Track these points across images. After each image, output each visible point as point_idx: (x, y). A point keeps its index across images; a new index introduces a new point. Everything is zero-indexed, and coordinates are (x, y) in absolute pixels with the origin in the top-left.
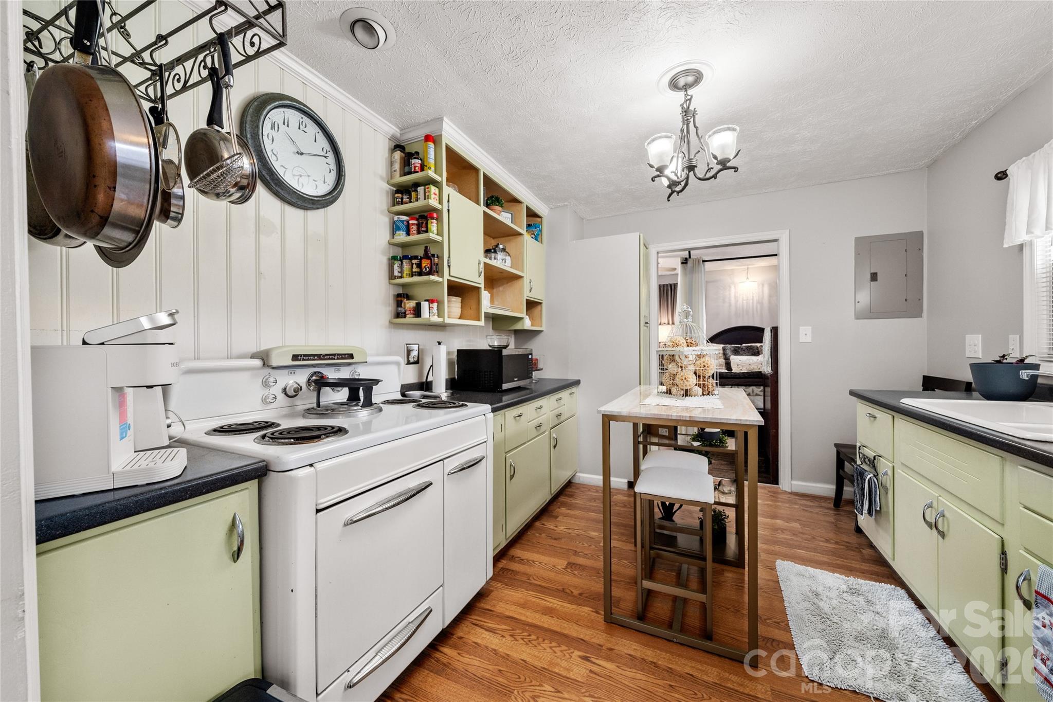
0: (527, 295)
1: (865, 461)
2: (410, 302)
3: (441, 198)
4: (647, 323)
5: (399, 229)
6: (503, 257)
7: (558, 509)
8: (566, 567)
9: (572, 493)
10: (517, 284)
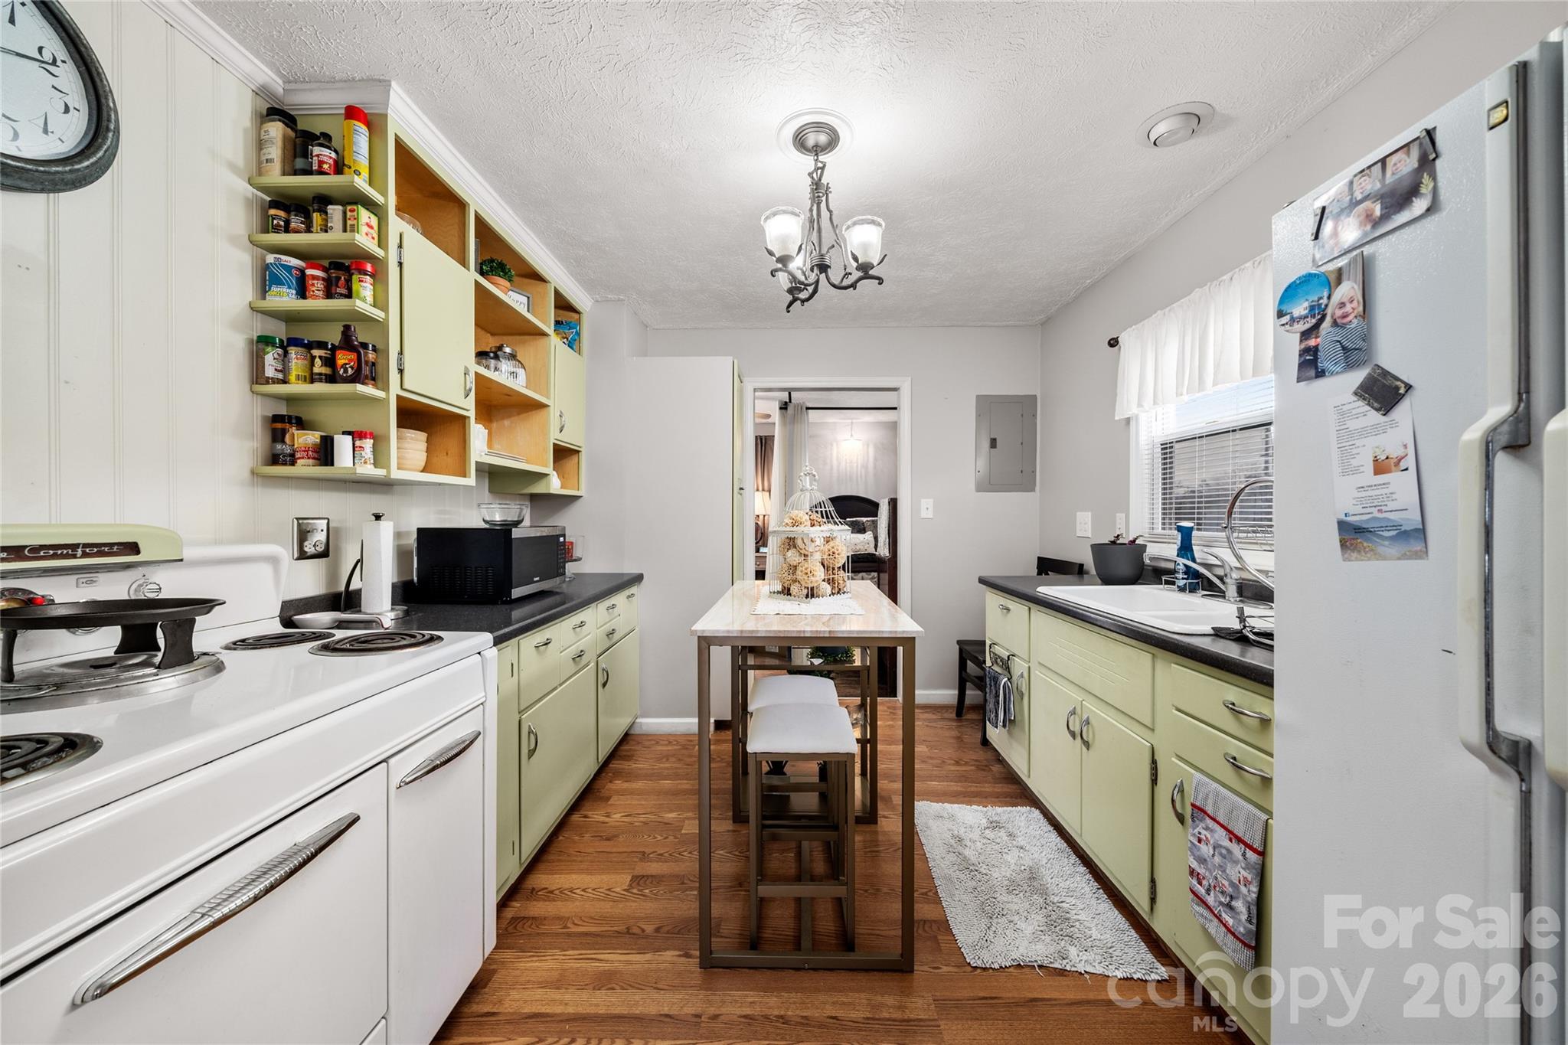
0: (554, 436)
1: (997, 663)
2: (308, 434)
3: (382, 237)
4: (741, 489)
5: (279, 282)
6: (512, 369)
7: (609, 784)
8: (630, 885)
9: (632, 753)
10: (537, 417)
